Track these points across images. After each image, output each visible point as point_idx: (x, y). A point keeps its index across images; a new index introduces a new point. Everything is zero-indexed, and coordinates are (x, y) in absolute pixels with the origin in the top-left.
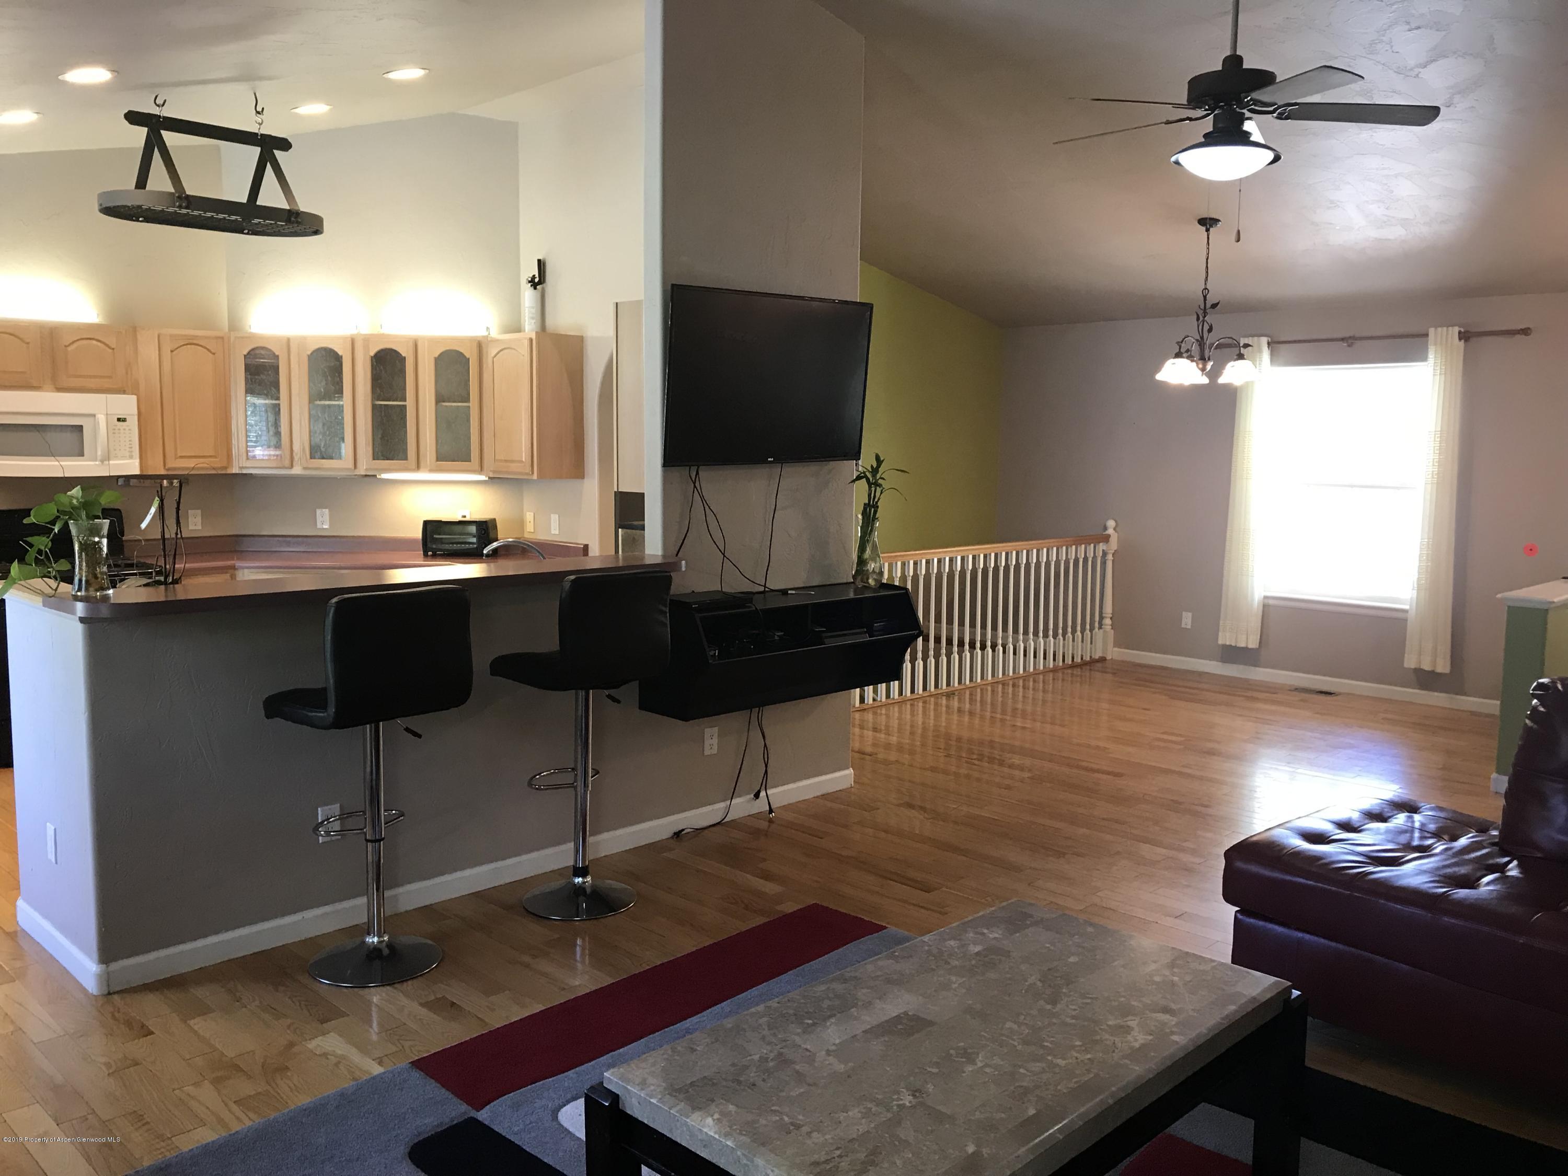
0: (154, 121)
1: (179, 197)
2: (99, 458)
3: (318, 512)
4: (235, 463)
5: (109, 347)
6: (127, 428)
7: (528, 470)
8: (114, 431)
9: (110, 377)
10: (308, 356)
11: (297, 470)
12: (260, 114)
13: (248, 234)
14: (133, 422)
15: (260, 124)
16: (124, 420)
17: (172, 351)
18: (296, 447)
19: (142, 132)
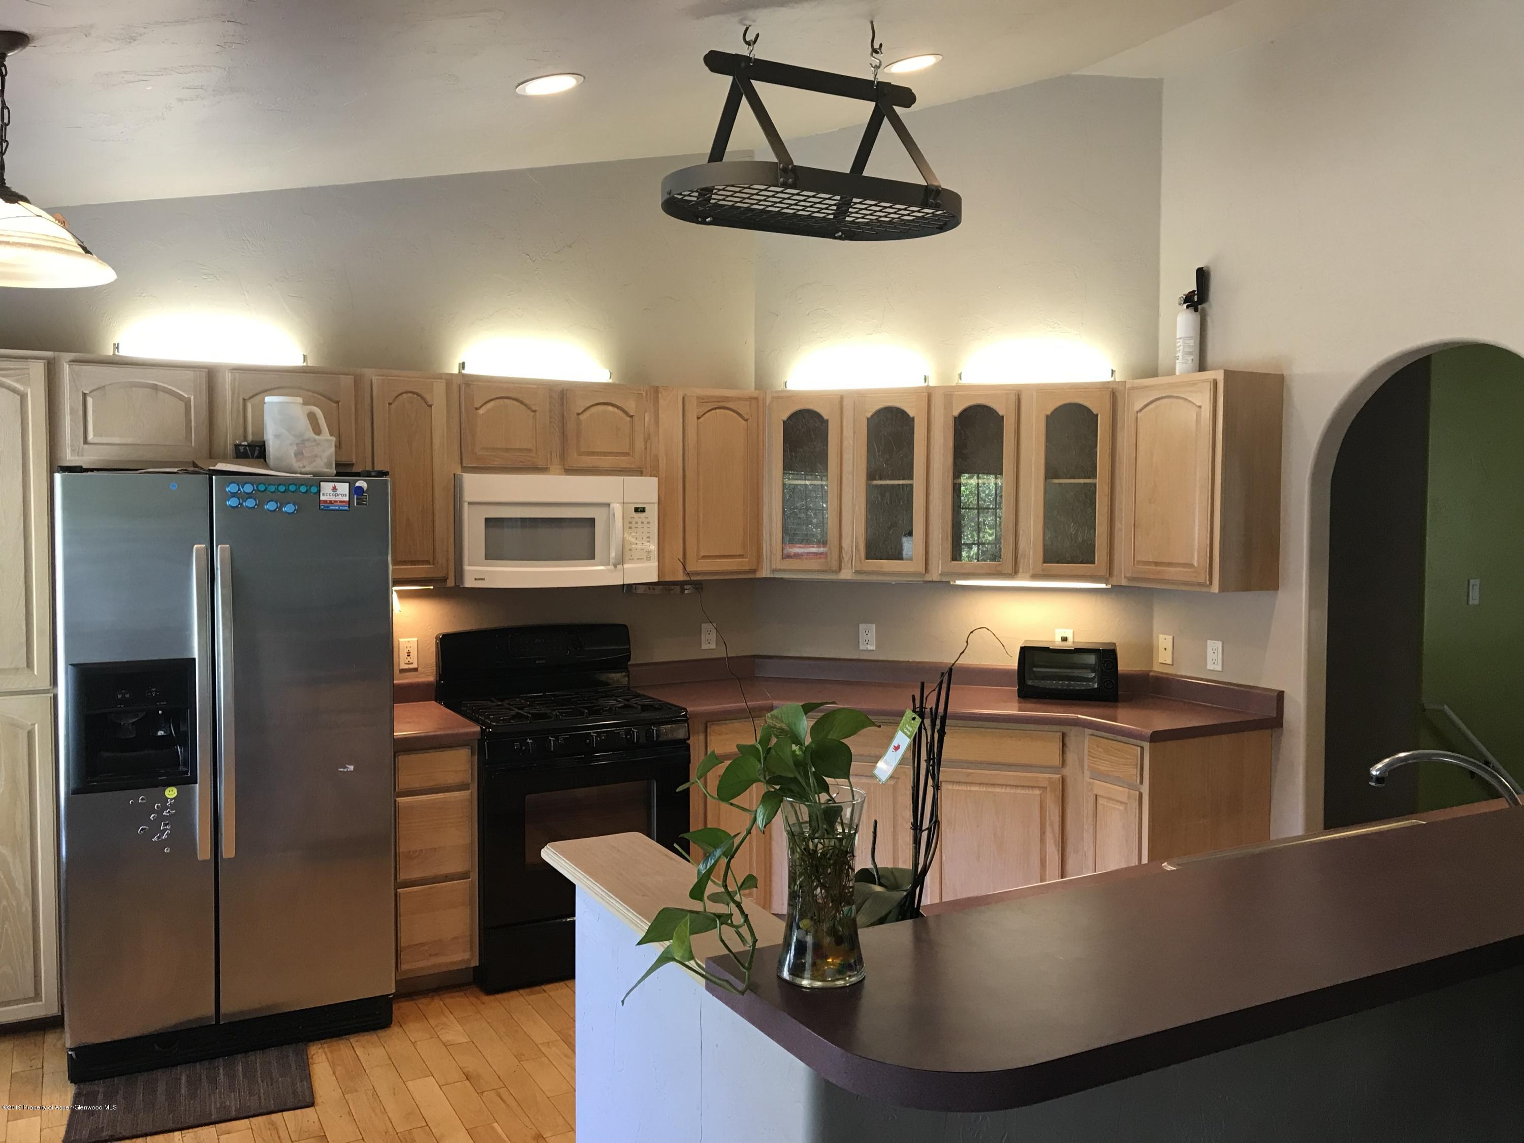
0: (743, 65)
1: (785, 170)
2: (612, 561)
3: (862, 627)
4: (766, 565)
5: (626, 413)
6: (646, 521)
7: (1203, 578)
8: (630, 525)
9: (627, 454)
10: (868, 419)
11: (846, 574)
12: (877, 53)
13: (840, 238)
14: (652, 512)
15: (877, 67)
16: (643, 510)
17: (698, 418)
18: (846, 544)
19: (725, 82)
